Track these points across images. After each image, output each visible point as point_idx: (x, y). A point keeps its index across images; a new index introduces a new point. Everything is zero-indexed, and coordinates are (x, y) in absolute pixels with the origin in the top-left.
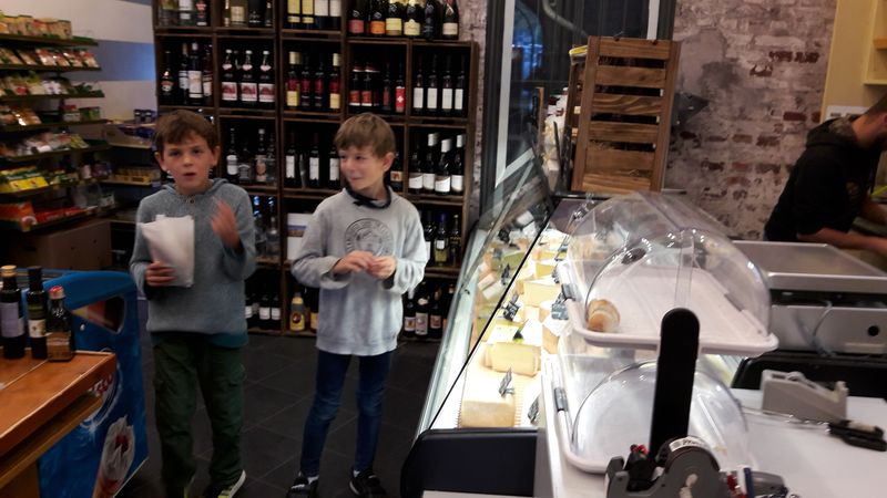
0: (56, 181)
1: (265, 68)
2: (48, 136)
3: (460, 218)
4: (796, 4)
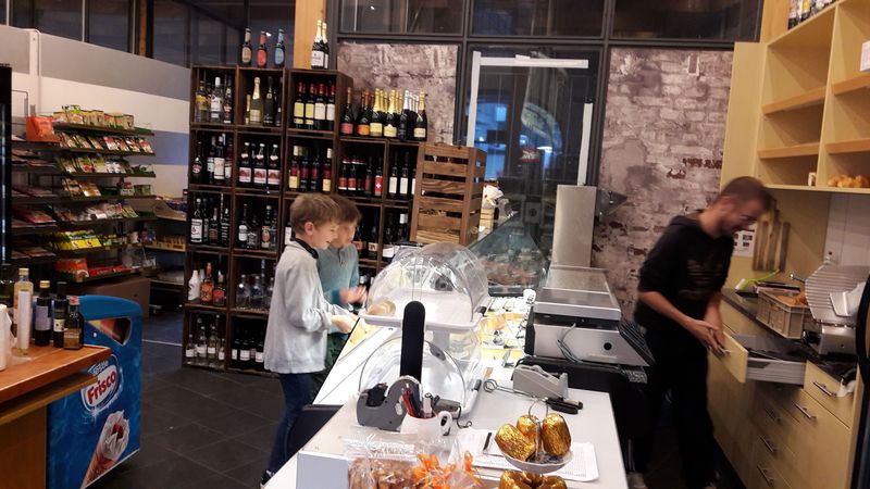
0: (109, 243)
1: (274, 158)
2: (105, 206)
4: (704, 121)
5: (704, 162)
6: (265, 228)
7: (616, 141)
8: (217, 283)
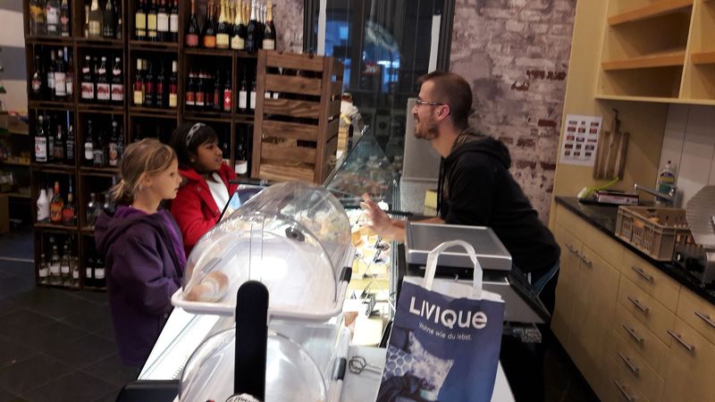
1: (116, 72)
4: (547, 32)
5: (546, 74)
6: (112, 146)
7: (464, 54)
8: (66, 202)
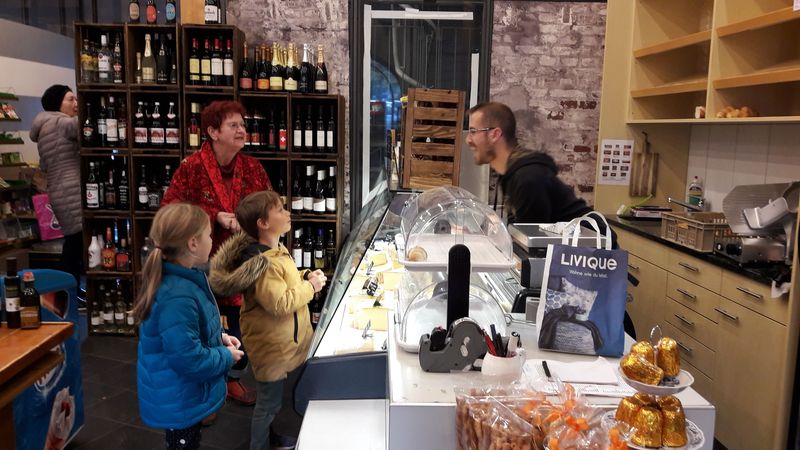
1: (171, 116)
3: (335, 233)
4: (577, 65)
5: (579, 104)
7: (502, 88)
8: (119, 248)
